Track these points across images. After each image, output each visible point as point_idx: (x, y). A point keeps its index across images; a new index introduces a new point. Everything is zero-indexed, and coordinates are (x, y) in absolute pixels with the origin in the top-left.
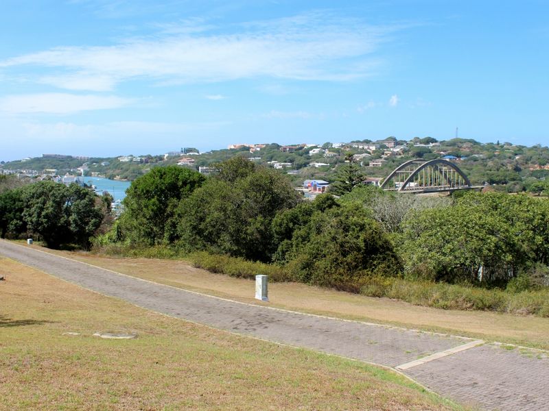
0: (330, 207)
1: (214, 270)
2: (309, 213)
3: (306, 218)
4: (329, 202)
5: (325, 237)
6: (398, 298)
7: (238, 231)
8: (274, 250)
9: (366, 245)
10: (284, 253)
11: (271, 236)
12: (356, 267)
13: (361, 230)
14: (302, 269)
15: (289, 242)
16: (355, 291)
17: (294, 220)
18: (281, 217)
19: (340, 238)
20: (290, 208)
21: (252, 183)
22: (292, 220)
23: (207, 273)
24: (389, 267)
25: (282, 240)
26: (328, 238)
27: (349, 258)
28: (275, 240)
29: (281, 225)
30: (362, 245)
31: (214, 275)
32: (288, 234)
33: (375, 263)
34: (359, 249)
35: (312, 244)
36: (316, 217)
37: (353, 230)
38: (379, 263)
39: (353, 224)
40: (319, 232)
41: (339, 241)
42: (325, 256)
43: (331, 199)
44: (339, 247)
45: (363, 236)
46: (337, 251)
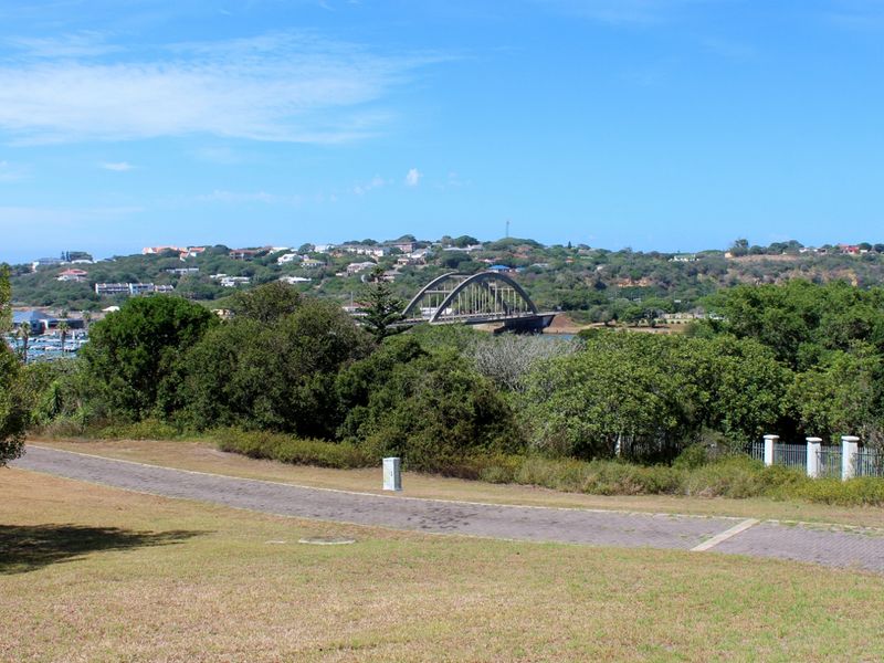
0: (416, 355)
1: (256, 455)
2: (387, 366)
3: (384, 373)
4: (414, 349)
5: (418, 401)
6: (533, 483)
7: (285, 395)
8: (341, 420)
9: (478, 410)
10: (355, 426)
11: (335, 402)
12: (467, 442)
13: (467, 390)
15: (363, 409)
16: (471, 476)
17: (368, 375)
18: (348, 371)
19: (442, 402)
20: (358, 359)
21: (303, 321)
22: (364, 378)
23: (246, 459)
24: (507, 441)
25: (351, 406)
26: (424, 402)
27: (456, 431)
28: (341, 407)
29: (349, 384)
30: (472, 411)
31: (257, 461)
32: (360, 397)
33: (489, 435)
34: (467, 417)
35: (401, 411)
36: (401, 371)
37: (457, 389)
38: (495, 436)
39: (455, 381)
40: (408, 394)
41: (441, 406)
42: (422, 428)
43: (417, 344)
44: (442, 415)
45: (471, 398)
46: (439, 421)
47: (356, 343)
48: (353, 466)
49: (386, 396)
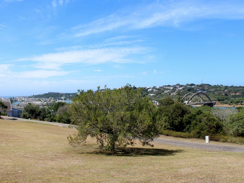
0: (201, 113)
1: (167, 135)
2: (195, 116)
3: (194, 117)
4: (200, 112)
5: (203, 123)
7: (173, 122)
8: (185, 127)
10: (188, 129)
11: (183, 124)
12: (215, 133)
13: (214, 121)
14: (197, 134)
15: (190, 125)
16: (217, 140)
17: (190, 118)
18: (186, 117)
19: (209, 124)
20: (188, 114)
21: (176, 106)
22: (189, 118)
23: (165, 136)
24: (223, 133)
25: (187, 125)
27: (212, 130)
28: (185, 125)
29: (187, 120)
30: (215, 126)
31: (167, 136)
32: (189, 123)
33: (219, 131)
34: (214, 127)
35: (199, 126)
36: (198, 117)
37: (211, 121)
38: (220, 132)
39: (211, 119)
40: (200, 122)
41: (208, 125)
42: (204, 130)
43: (201, 111)
44: (209, 127)
45: (215, 123)
46: (208, 128)
47: (187, 111)
48: (189, 138)
49: (195, 122)
